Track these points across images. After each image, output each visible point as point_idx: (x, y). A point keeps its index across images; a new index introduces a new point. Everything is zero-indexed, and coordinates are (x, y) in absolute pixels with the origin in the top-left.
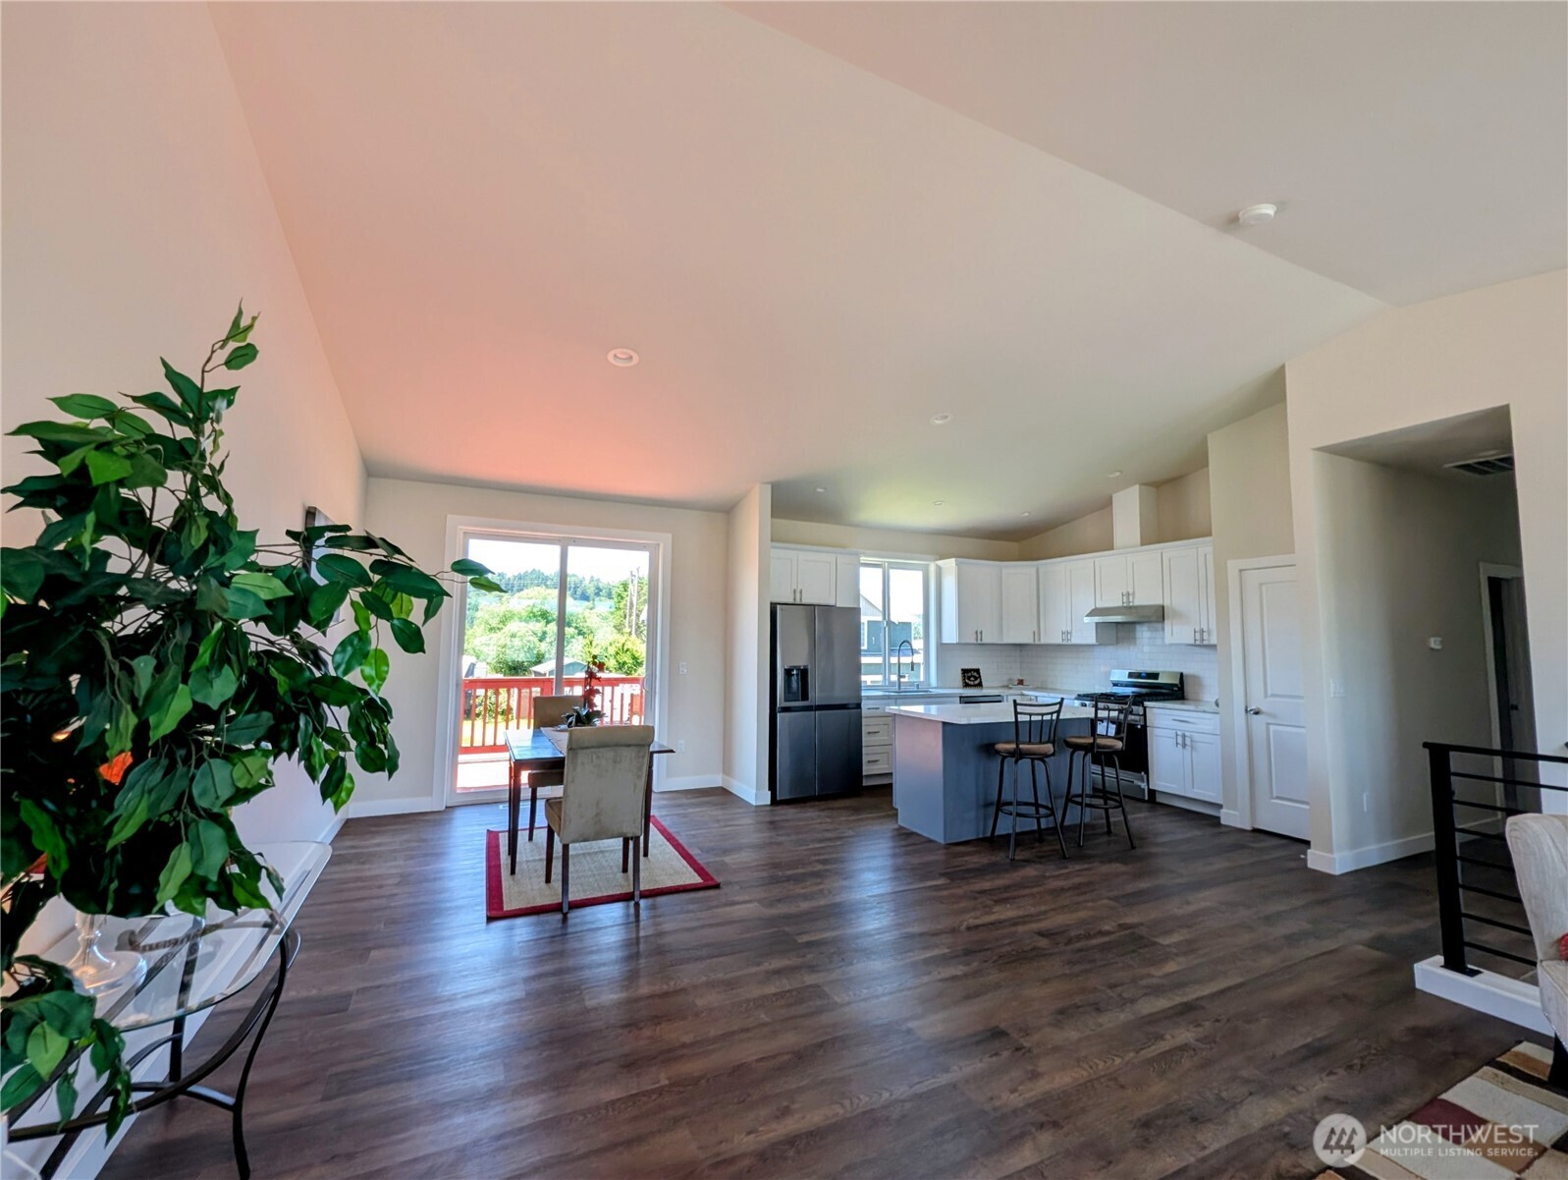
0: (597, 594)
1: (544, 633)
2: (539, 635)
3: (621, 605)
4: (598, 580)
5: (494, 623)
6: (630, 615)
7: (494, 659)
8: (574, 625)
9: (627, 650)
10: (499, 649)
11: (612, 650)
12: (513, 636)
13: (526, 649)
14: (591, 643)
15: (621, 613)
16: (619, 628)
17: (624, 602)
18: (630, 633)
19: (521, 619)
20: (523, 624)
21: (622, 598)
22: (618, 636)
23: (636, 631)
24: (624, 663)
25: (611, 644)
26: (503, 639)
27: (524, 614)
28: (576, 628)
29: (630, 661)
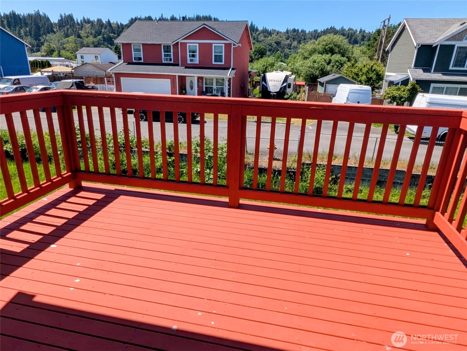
0: (363, 40)
1: (330, 60)
2: (327, 61)
3: (375, 44)
4: (364, 31)
5: (306, 54)
6: (380, 50)
7: (304, 74)
8: (346, 56)
9: (375, 70)
10: (307, 68)
11: (365, 70)
12: (314, 62)
13: (320, 69)
14: (353, 65)
15: (374, 49)
16: (371, 58)
17: (376, 42)
18: (378, 60)
19: (319, 53)
20: (320, 55)
21: (376, 40)
22: (369, 61)
23: (382, 59)
24: (371, 78)
25: (364, 66)
26: (309, 63)
27: (321, 50)
28: (347, 57)
29: (374, 77)
